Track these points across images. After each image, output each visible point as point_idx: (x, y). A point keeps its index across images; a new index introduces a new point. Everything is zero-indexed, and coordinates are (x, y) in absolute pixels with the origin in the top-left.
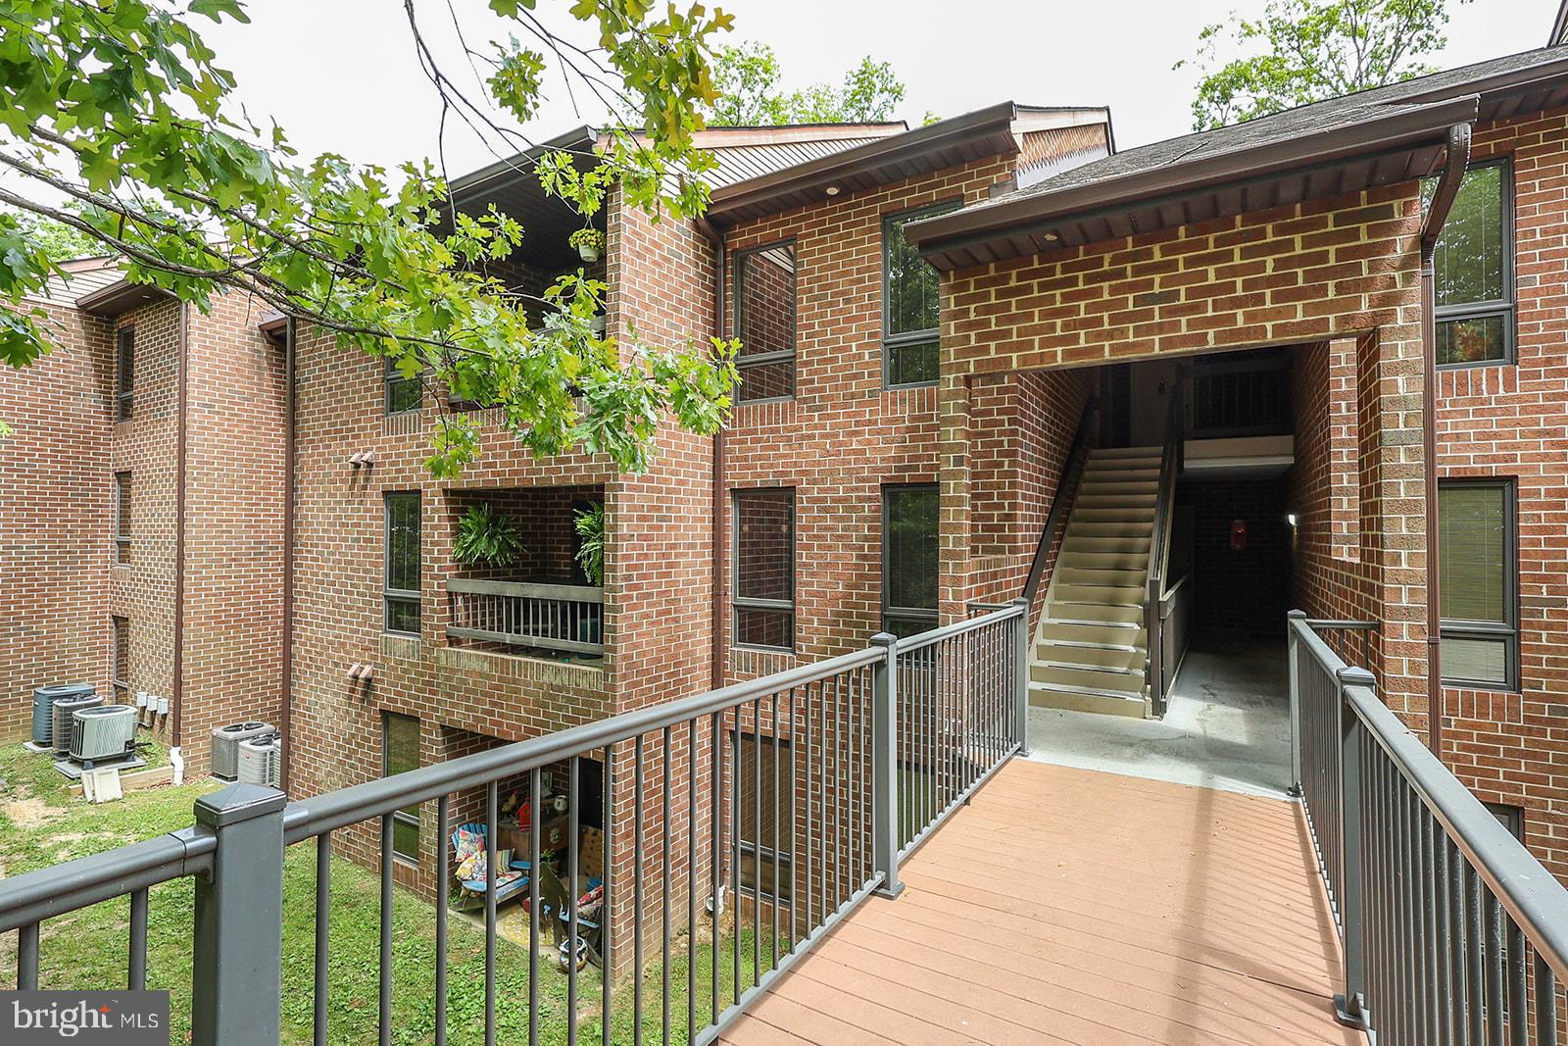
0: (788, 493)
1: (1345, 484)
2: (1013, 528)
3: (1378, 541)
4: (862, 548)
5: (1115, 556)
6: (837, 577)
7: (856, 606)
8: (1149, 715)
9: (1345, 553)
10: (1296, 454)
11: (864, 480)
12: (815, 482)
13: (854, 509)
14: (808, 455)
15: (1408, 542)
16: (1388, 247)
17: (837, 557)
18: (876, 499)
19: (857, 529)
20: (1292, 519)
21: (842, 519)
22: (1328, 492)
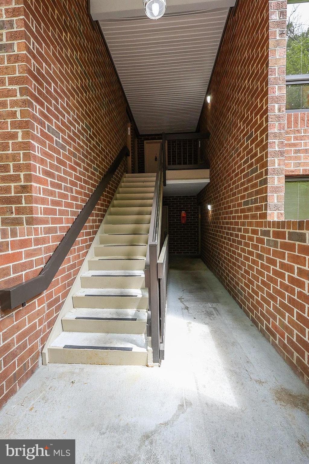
1: (276, 166)
2: (29, 200)
5: (131, 227)
8: (151, 363)
20: (209, 207)
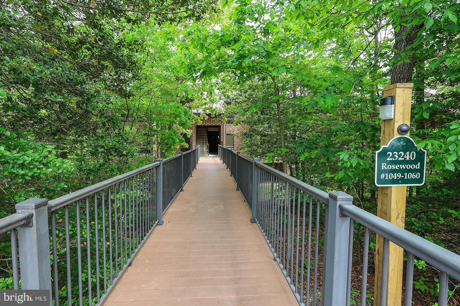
9: (222, 140)
10: (219, 131)
15: (225, 139)
20: (218, 137)
22: (221, 135)
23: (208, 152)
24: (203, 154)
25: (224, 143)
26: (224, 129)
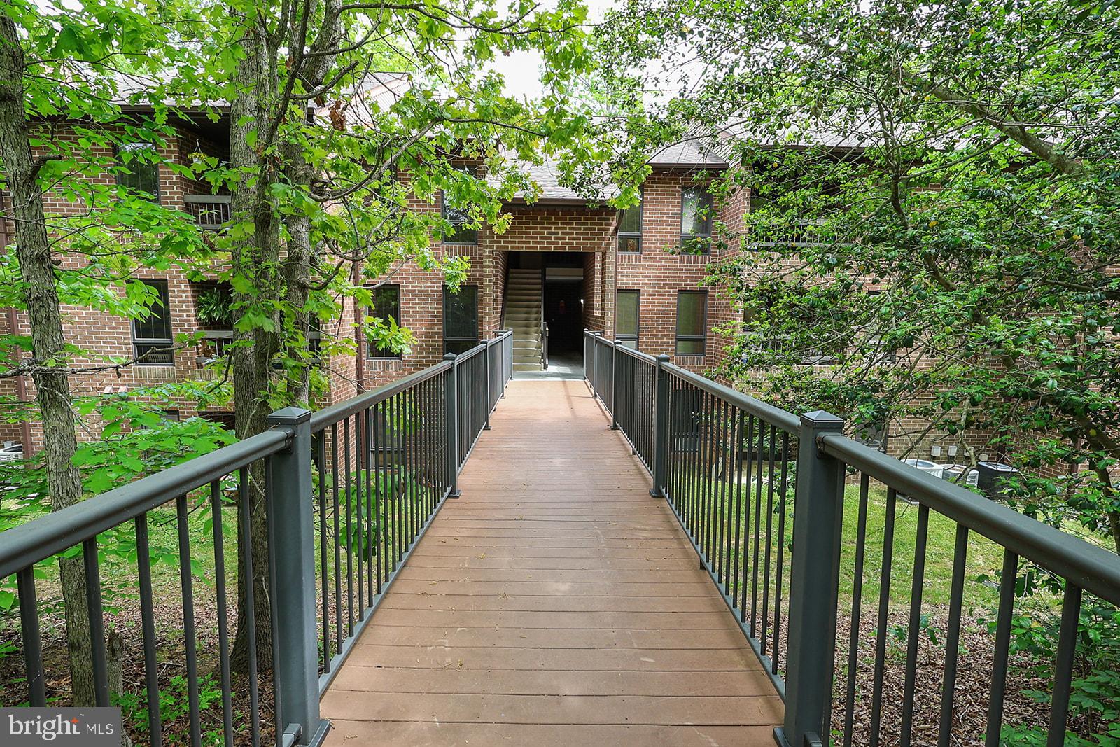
0: (396, 288)
1: (598, 291)
3: (604, 309)
4: (434, 312)
6: (422, 325)
7: (431, 337)
8: (543, 369)
9: (597, 313)
10: (584, 276)
11: (434, 283)
12: (410, 283)
13: (430, 295)
14: (406, 270)
15: (610, 309)
16: (609, 229)
17: (422, 316)
18: (440, 291)
19: (431, 304)
20: (582, 301)
21: (424, 300)
22: (594, 293)
23: (542, 355)
24: (523, 364)
25: (609, 323)
26: (610, 268)
